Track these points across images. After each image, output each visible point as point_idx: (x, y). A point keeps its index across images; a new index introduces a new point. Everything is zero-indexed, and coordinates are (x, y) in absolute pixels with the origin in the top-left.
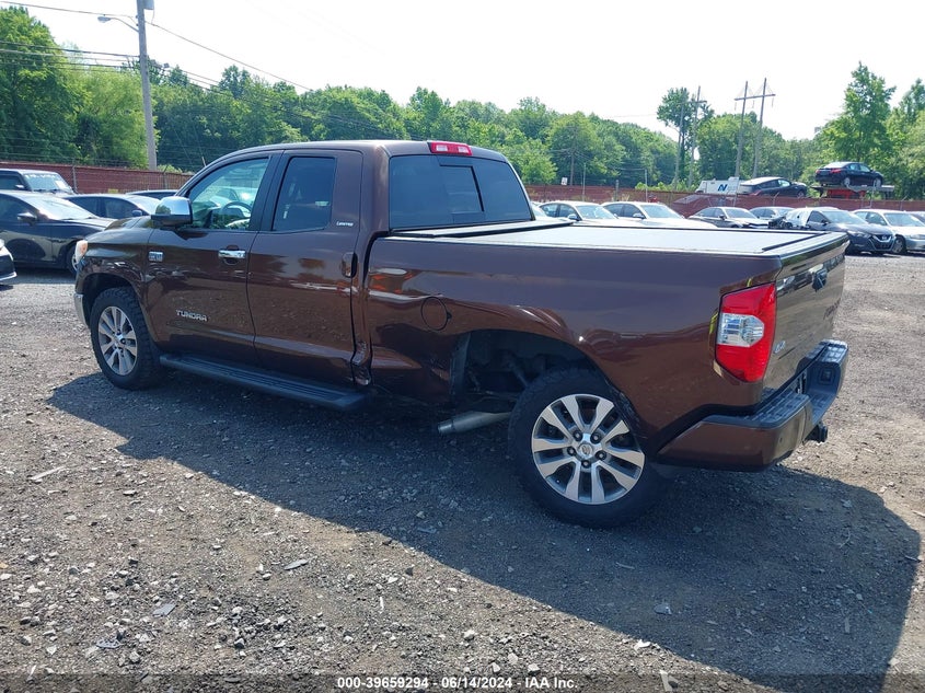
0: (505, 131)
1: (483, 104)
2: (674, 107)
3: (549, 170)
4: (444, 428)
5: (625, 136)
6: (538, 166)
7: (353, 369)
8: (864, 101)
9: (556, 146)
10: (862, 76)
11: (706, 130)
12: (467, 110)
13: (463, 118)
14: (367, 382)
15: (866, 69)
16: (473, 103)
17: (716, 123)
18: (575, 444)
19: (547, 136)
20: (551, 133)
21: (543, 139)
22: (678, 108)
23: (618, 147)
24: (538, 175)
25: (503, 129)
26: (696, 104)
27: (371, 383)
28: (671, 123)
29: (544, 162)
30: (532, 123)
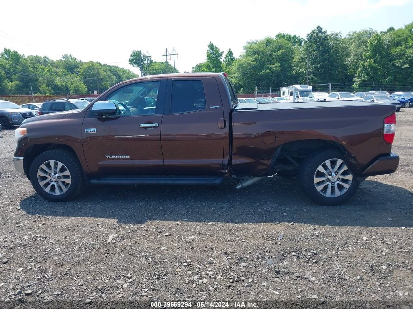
0: (57, 70)
1: (42, 57)
2: (136, 59)
3: (83, 88)
4: (238, 187)
5: (115, 72)
6: (77, 86)
7: (223, 166)
8: (214, 57)
9: (85, 77)
10: (211, 47)
11: (151, 68)
12: (34, 60)
13: (33, 63)
14: (227, 171)
15: (212, 44)
16: (37, 56)
17: (154, 65)
18: (330, 177)
19: (79, 72)
20: (81, 71)
21: (78, 73)
22: (137, 59)
23: (113, 77)
24: (78, 90)
25: (55, 69)
26: (146, 57)
27: (228, 172)
28: (136, 66)
29: (80, 84)
30: (71, 66)
